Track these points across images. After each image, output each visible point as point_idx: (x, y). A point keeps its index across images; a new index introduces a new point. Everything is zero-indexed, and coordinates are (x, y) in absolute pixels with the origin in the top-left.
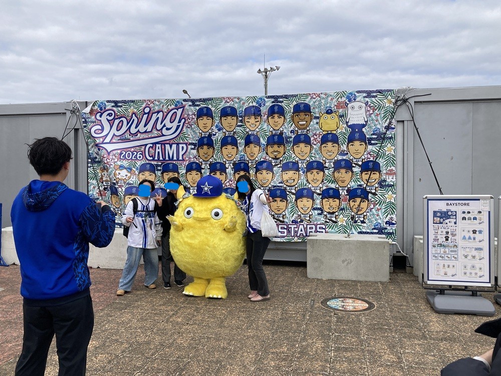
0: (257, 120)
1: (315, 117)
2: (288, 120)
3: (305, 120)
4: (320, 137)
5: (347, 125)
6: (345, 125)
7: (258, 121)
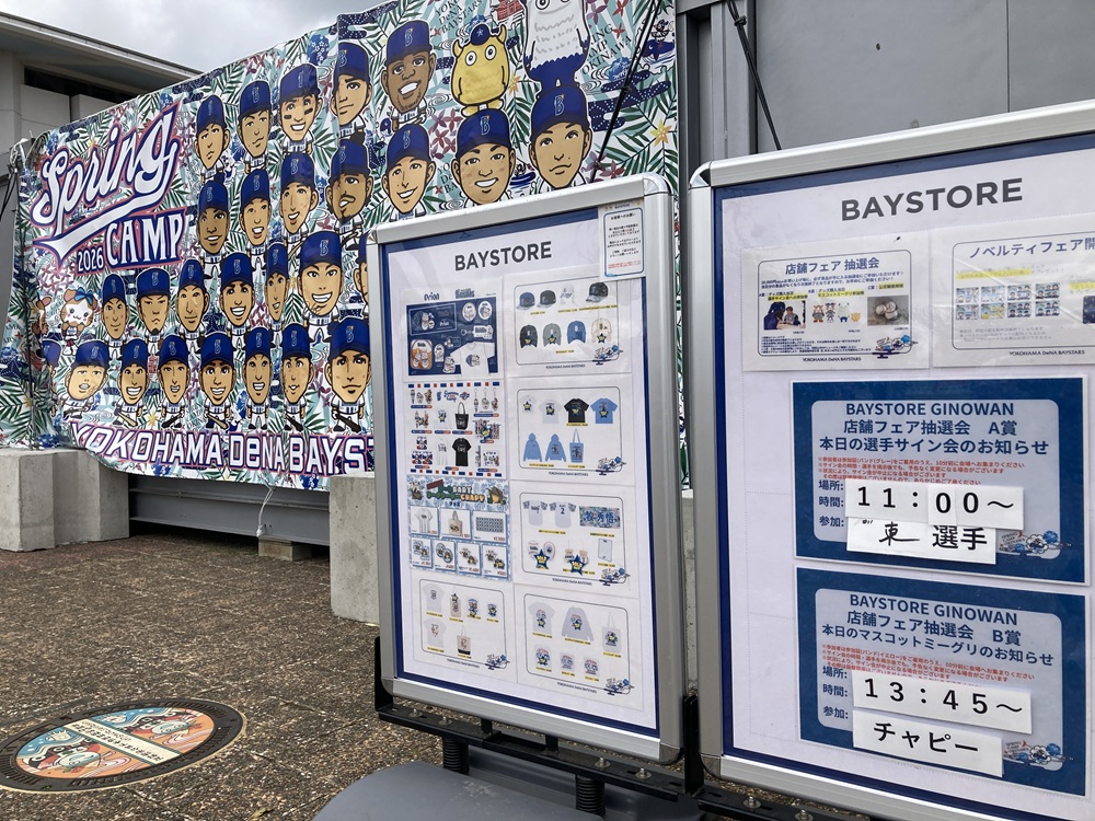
0: (308, 107)
1: (439, 60)
2: (376, 88)
3: (416, 78)
4: (456, 128)
5: (527, 69)
6: (523, 72)
7: (311, 110)
